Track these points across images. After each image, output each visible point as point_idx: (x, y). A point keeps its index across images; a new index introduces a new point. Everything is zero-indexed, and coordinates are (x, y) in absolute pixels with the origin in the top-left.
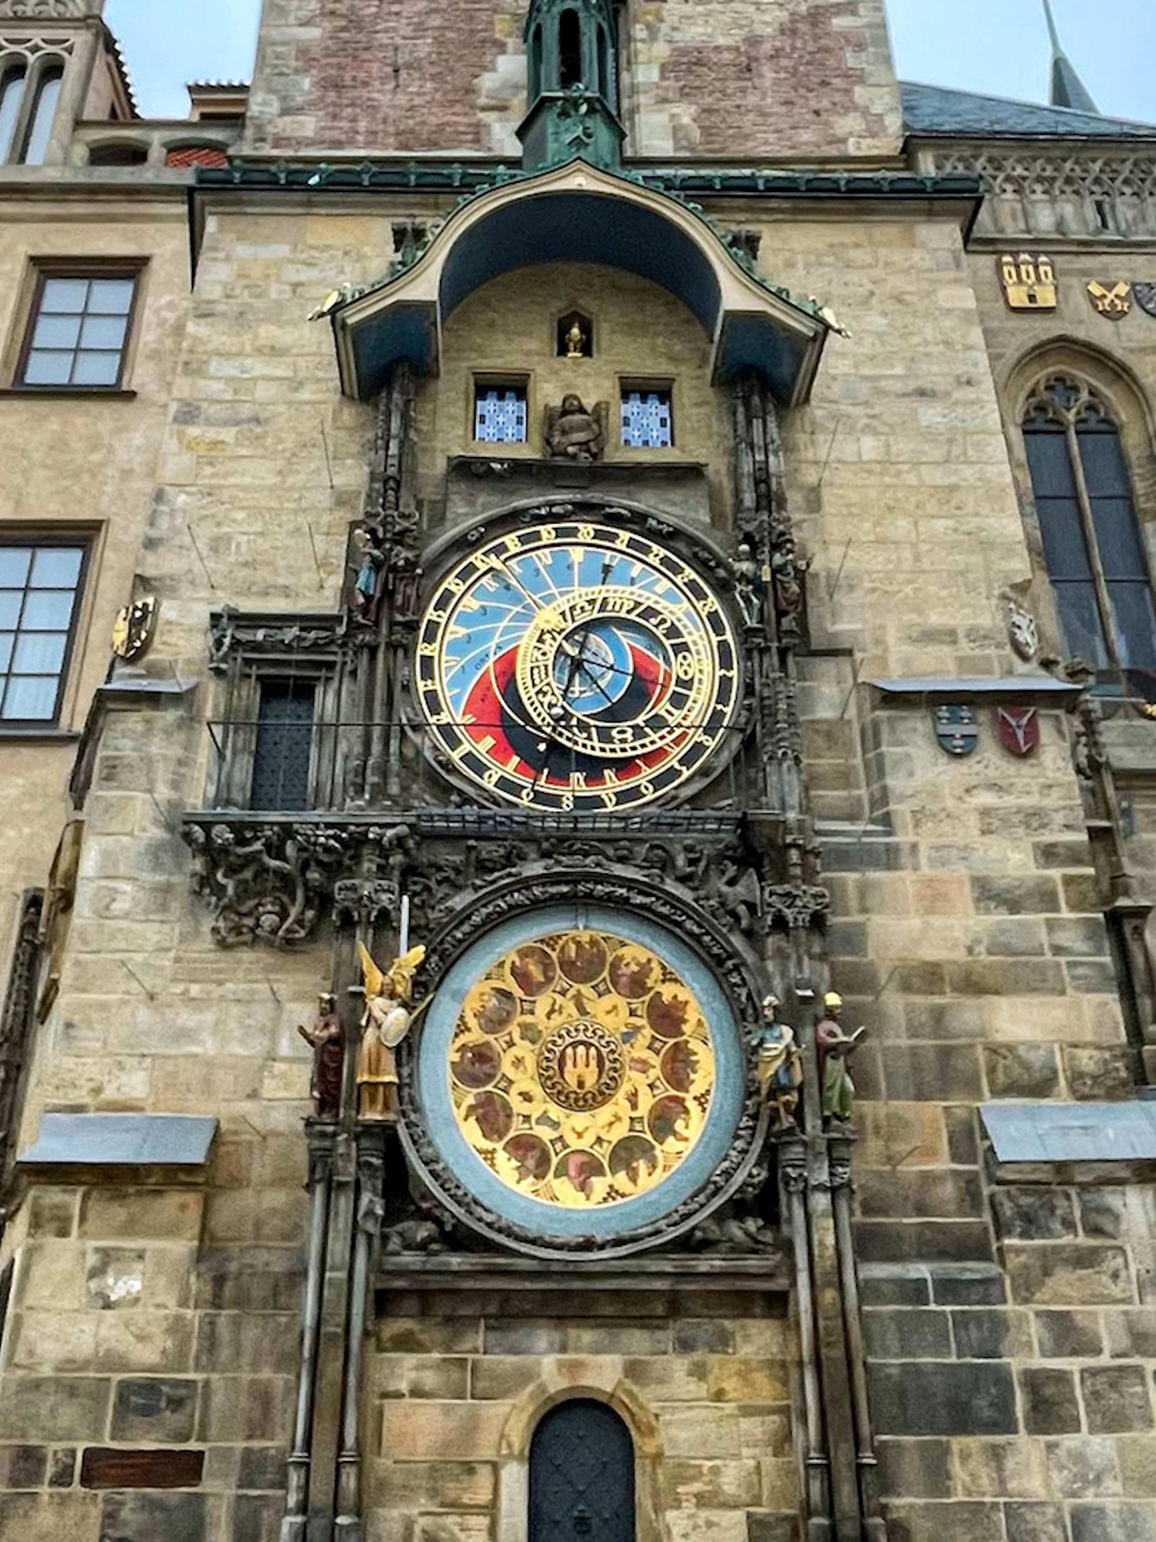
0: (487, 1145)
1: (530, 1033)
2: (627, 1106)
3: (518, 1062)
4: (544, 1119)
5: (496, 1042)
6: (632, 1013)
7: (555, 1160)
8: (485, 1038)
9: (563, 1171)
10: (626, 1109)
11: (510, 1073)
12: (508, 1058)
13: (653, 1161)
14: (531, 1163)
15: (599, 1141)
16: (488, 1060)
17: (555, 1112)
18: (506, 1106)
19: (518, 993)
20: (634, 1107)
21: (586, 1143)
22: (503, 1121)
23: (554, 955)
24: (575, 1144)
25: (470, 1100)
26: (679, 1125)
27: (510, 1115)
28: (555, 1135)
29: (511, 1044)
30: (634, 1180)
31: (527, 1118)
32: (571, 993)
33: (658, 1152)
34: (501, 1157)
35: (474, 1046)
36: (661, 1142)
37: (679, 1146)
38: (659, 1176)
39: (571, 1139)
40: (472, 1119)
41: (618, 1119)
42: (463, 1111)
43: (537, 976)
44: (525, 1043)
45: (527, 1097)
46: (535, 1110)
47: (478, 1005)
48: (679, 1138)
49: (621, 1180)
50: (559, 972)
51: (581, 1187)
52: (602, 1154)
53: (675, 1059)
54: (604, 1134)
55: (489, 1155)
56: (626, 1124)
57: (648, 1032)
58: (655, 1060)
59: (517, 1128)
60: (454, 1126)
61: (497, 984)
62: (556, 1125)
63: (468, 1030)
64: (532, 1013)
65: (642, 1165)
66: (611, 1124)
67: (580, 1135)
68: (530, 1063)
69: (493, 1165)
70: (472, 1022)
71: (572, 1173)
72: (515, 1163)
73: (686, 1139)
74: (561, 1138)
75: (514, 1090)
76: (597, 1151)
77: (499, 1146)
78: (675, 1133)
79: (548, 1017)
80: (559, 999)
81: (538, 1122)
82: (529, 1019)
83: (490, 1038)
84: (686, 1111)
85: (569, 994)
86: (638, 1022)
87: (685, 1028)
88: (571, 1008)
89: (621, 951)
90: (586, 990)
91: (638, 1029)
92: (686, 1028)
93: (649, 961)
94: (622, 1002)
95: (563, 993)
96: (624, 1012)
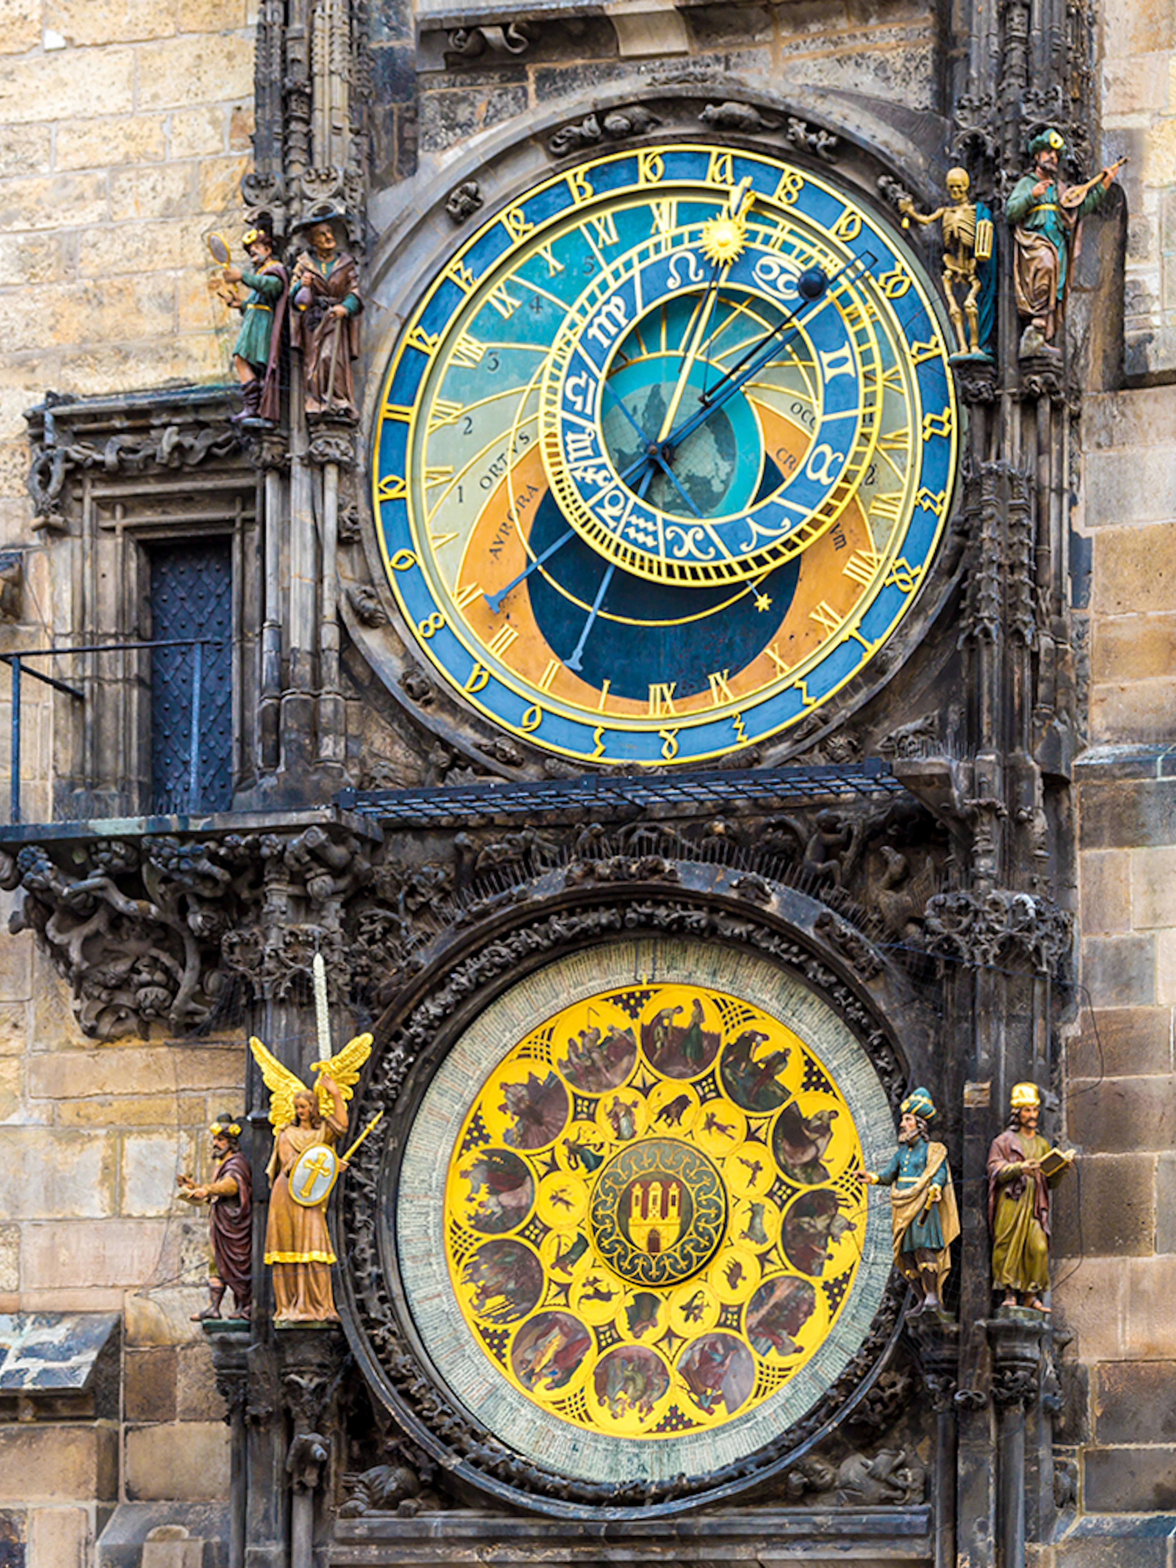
0: (821, 1300)
1: (642, 1312)
2: (687, 1115)
3: (691, 1310)
4: (752, 1233)
5: (675, 1358)
6: (553, 1167)
7: (805, 1189)
8: (676, 1378)
9: (815, 1169)
10: (694, 1116)
11: (711, 1315)
12: (692, 1330)
13: (747, 1041)
14: (821, 1223)
15: (751, 1136)
16: (706, 1358)
17: (739, 1221)
18: (758, 1300)
19: (591, 1359)
20: (682, 1102)
21: (763, 1154)
22: (780, 1293)
23: (514, 1328)
24: (770, 1170)
25: (774, 1358)
26: (683, 1021)
27: (770, 1287)
28: (769, 1204)
29: (670, 1335)
30: (781, 1058)
31: (763, 1258)
32: (559, 1275)
33: (732, 1039)
34: (832, 1271)
35: (693, 1389)
36: (715, 1039)
37: (709, 1010)
38: (762, 1024)
39: (766, 1180)
40: (797, 1341)
41: (710, 1123)
42: (792, 1359)
43: (555, 1341)
44: (660, 1313)
45: (735, 1274)
46: (748, 1253)
47: (633, 1414)
48: (699, 1015)
49: (790, 1077)
50: (537, 1311)
51: (825, 1130)
52: (766, 1120)
53: (592, 1070)
54: (740, 1132)
55: (835, 1290)
56: (712, 1106)
57: (570, 1131)
58: (606, 1099)
59: (783, 1267)
60: (813, 1363)
61: (591, 1397)
62: (755, 1210)
63: (674, 1409)
64: (612, 1325)
65: (760, 1053)
66: (722, 1129)
67: (757, 1168)
68: (683, 1294)
69: (846, 1277)
70: (661, 1409)
71: (811, 1153)
72: (832, 1248)
73: (697, 1003)
74: (770, 1195)
75: (734, 1298)
76: (767, 1131)
77: (817, 1282)
78: (696, 1025)
79: (606, 1297)
80: (576, 1292)
81: (764, 1239)
82: (623, 1325)
83: (673, 1371)
84: (659, 1018)
85: (563, 1278)
86: (562, 1153)
87: (542, 1076)
88: (583, 1268)
89: (465, 1224)
90: (546, 1255)
91: (575, 1150)
92: (542, 1072)
93: (464, 1174)
94: (544, 1190)
95: (565, 1288)
96: (555, 1181)
